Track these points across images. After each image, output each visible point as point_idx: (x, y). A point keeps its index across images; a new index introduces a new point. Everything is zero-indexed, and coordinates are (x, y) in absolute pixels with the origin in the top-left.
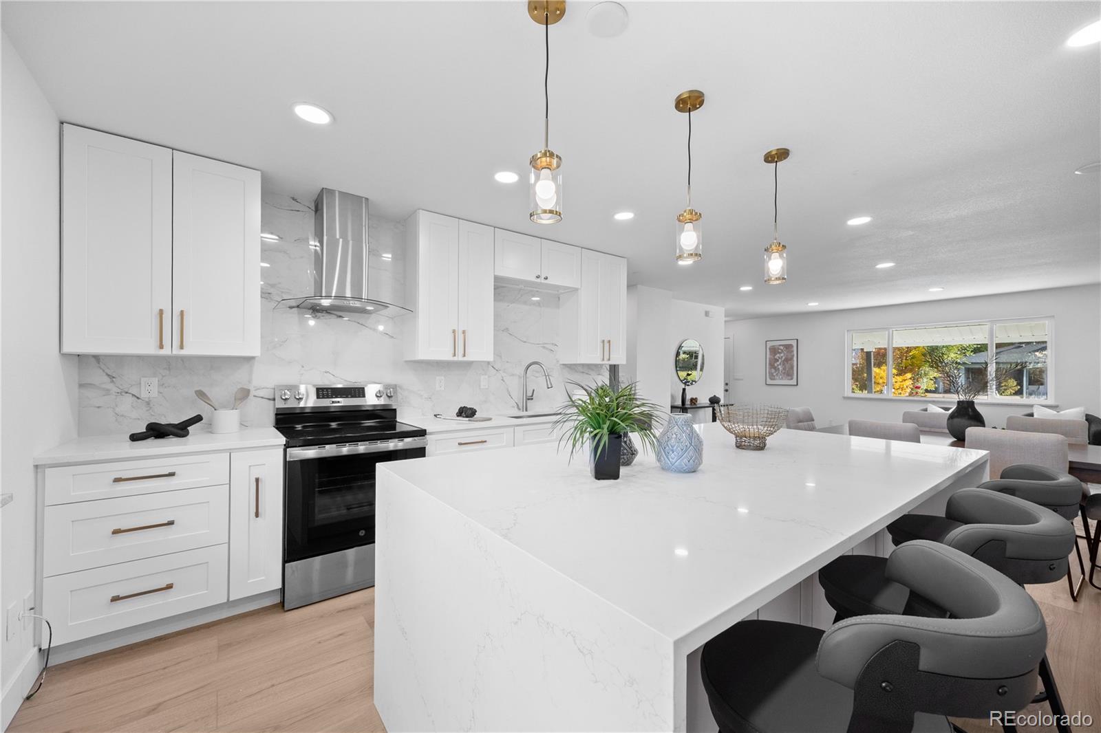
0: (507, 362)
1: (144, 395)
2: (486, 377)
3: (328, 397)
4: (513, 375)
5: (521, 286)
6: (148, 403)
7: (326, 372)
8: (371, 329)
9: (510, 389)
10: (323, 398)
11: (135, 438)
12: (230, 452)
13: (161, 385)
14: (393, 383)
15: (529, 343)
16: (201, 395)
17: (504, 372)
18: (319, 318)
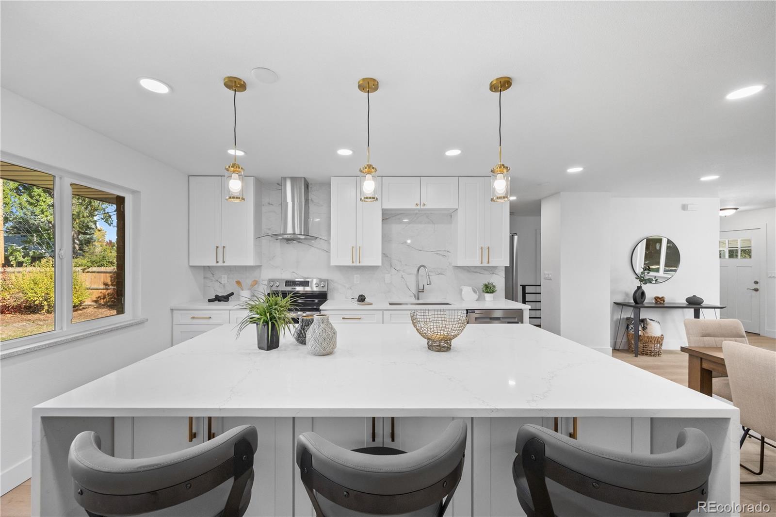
0: (406, 265)
1: (222, 282)
2: (390, 275)
3: (290, 286)
4: (411, 274)
5: (416, 212)
6: (224, 286)
7: (293, 272)
8: (315, 247)
9: (408, 284)
10: (288, 286)
11: (210, 301)
12: (230, 310)
13: (228, 278)
14: (327, 278)
15: (424, 251)
16: (238, 283)
17: (404, 272)
18: (290, 244)
